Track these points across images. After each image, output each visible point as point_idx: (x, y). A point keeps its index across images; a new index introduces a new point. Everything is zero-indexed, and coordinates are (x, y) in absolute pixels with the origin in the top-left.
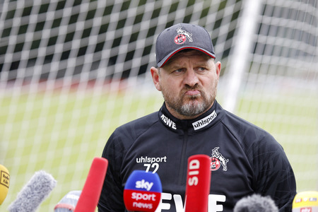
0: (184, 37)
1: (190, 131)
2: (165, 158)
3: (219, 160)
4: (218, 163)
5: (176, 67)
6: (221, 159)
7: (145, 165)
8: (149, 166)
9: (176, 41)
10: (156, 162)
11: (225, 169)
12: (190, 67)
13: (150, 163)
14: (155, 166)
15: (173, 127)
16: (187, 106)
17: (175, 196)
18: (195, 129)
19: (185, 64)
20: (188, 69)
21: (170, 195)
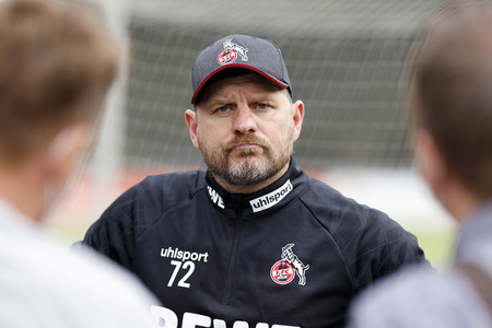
0: (233, 54)
1: (246, 213)
2: (206, 255)
3: (293, 267)
4: (290, 271)
5: (220, 103)
6: (296, 264)
7: (173, 263)
8: (178, 264)
9: (221, 60)
10: (190, 260)
11: (302, 282)
12: (242, 101)
13: (180, 260)
14: (189, 267)
15: (219, 204)
16: (236, 167)
17: (216, 321)
18: (255, 210)
19: (233, 97)
20: (240, 104)
21: (209, 319)
